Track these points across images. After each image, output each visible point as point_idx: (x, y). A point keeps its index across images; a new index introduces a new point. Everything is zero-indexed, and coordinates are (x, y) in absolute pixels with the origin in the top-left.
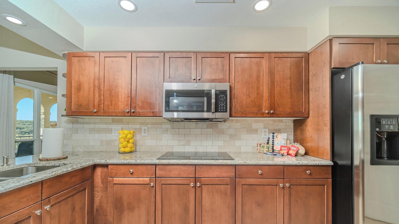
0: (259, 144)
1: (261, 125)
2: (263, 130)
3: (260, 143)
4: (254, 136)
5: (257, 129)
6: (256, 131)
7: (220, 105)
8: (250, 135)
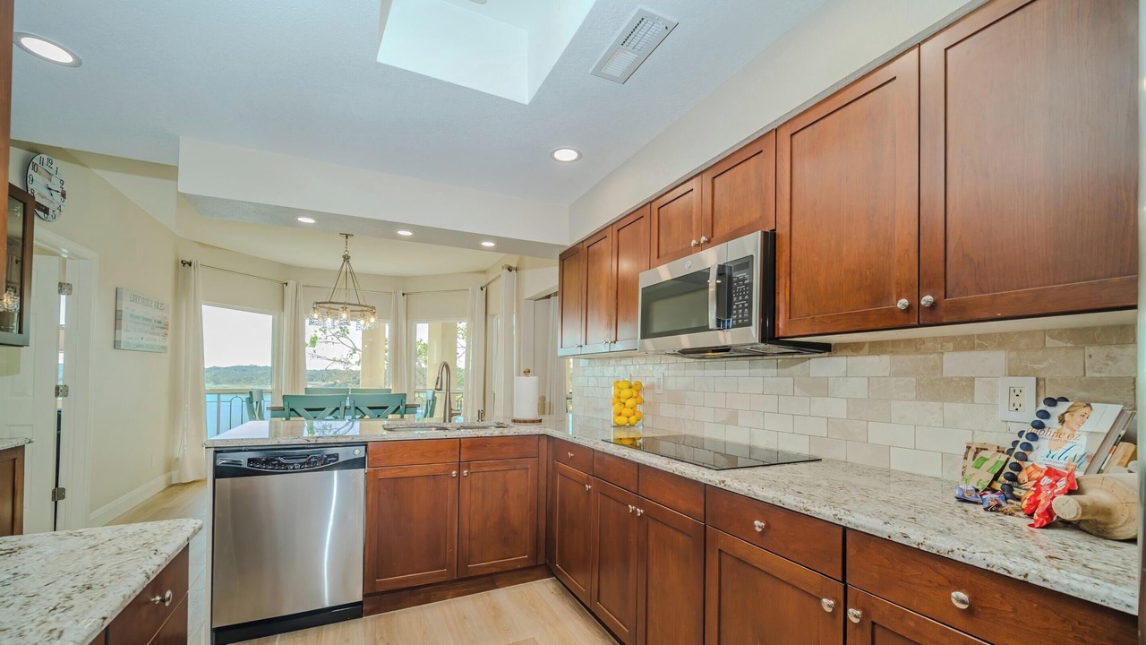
0: (974, 448)
1: (996, 359)
2: (1005, 383)
3: (979, 441)
4: (954, 409)
5: (974, 378)
6: (964, 388)
7: (735, 307)
8: (935, 405)
